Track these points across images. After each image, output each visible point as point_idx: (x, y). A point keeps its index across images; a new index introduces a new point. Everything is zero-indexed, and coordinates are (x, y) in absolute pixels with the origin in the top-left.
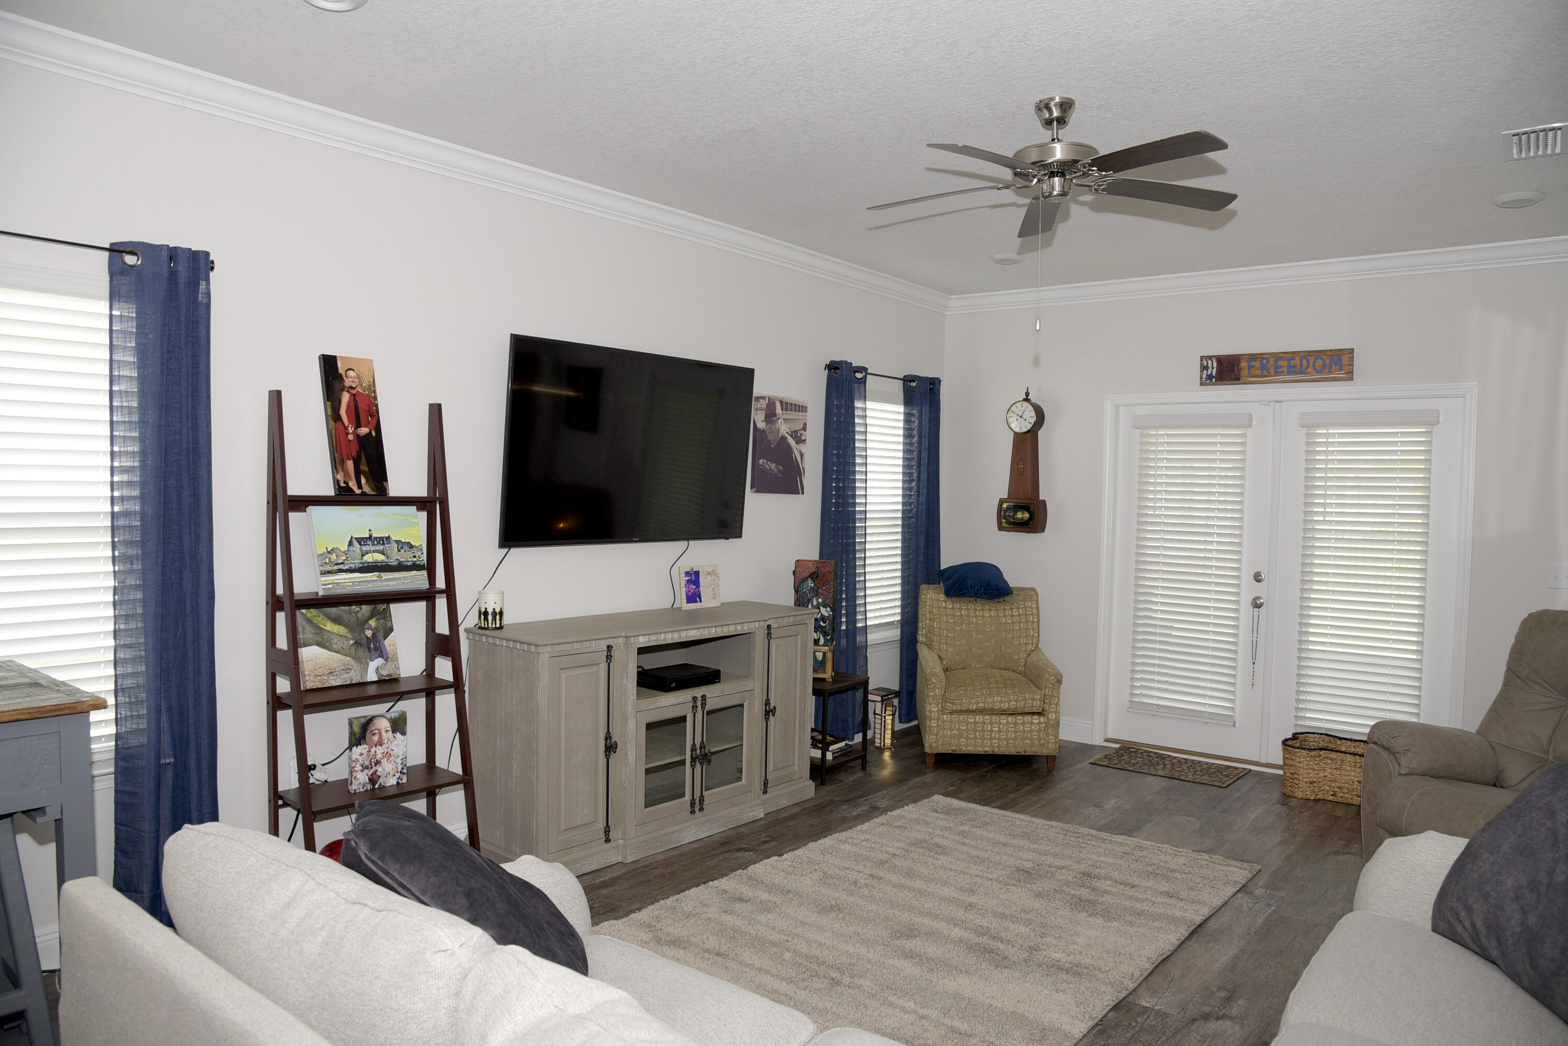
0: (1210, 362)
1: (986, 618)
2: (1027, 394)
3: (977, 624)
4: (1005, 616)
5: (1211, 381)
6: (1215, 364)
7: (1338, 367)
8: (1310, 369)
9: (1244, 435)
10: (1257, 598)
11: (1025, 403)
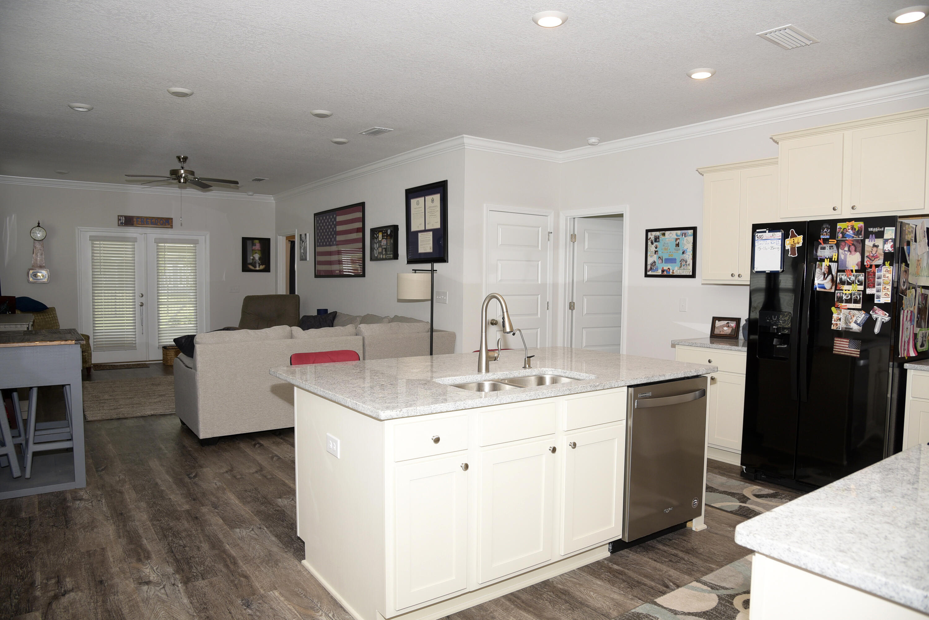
0: (122, 218)
1: (41, 319)
2: (39, 224)
4: (47, 318)
5: (122, 225)
6: (124, 219)
7: (168, 223)
8: (159, 224)
9: (134, 245)
10: (142, 303)
11: (39, 228)
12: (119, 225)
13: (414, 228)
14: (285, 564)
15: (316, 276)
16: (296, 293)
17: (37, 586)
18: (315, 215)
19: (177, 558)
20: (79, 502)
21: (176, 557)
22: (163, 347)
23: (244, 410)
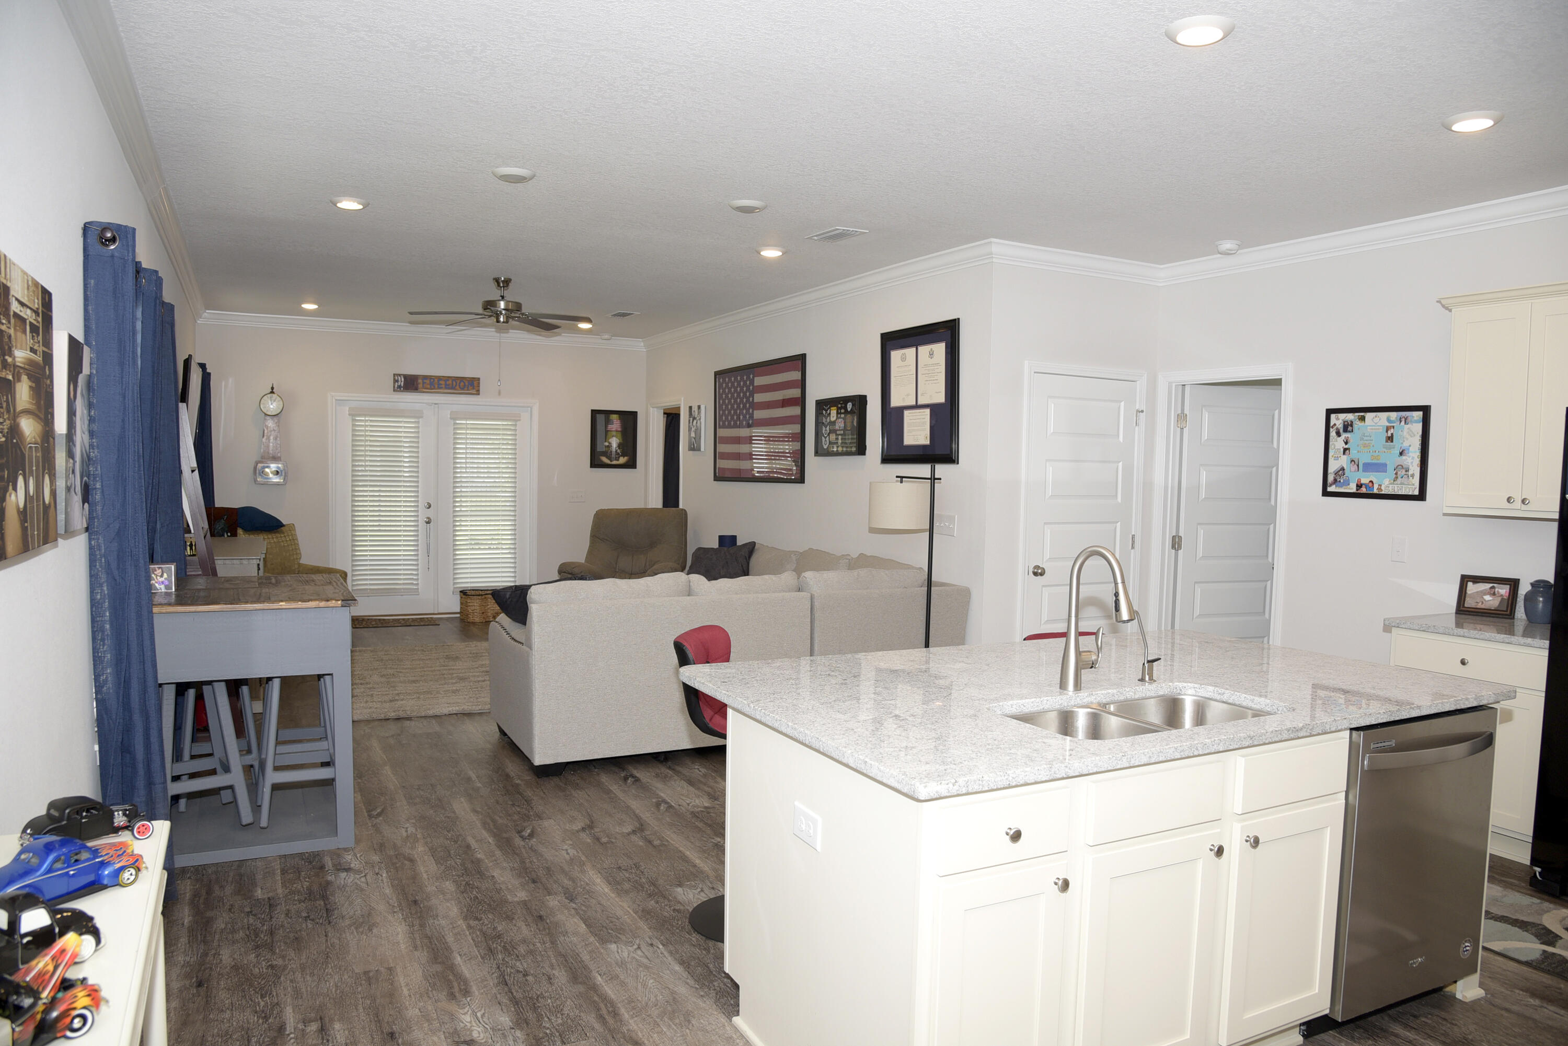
0: (399, 378)
1: (271, 544)
2: (272, 388)
4: (283, 541)
5: (399, 389)
6: (403, 380)
7: (472, 387)
8: (457, 387)
9: (418, 422)
10: (428, 518)
11: (273, 395)
12: (394, 391)
13: (895, 402)
14: (702, 1021)
15: (717, 478)
16: (681, 506)
17: (289, 1035)
18: (718, 374)
19: (514, 997)
20: (346, 874)
21: (512, 993)
22: (461, 592)
23: (609, 719)
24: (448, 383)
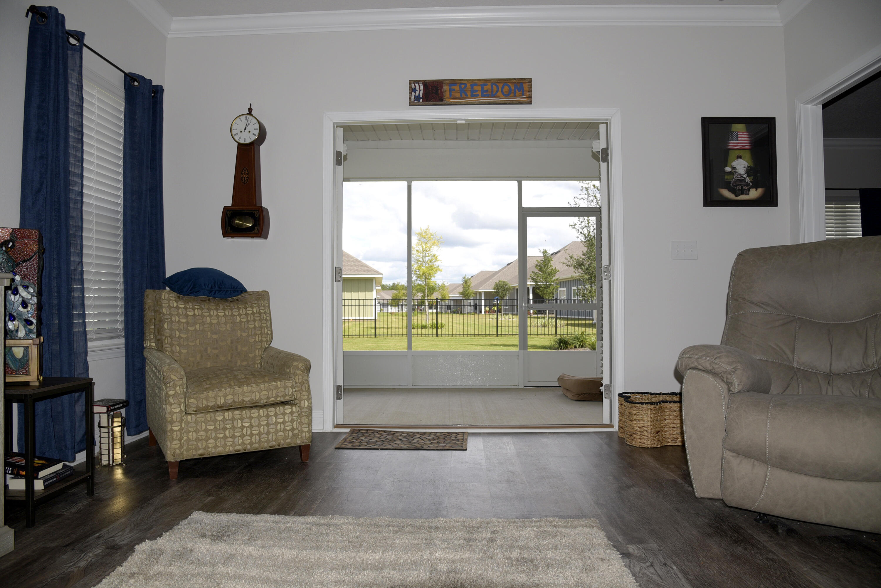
0: (417, 85)
1: (220, 318)
2: (250, 110)
3: (211, 324)
4: (240, 315)
5: (419, 101)
6: (422, 88)
7: (521, 92)
8: (499, 94)
12: (410, 104)
24: (485, 88)
